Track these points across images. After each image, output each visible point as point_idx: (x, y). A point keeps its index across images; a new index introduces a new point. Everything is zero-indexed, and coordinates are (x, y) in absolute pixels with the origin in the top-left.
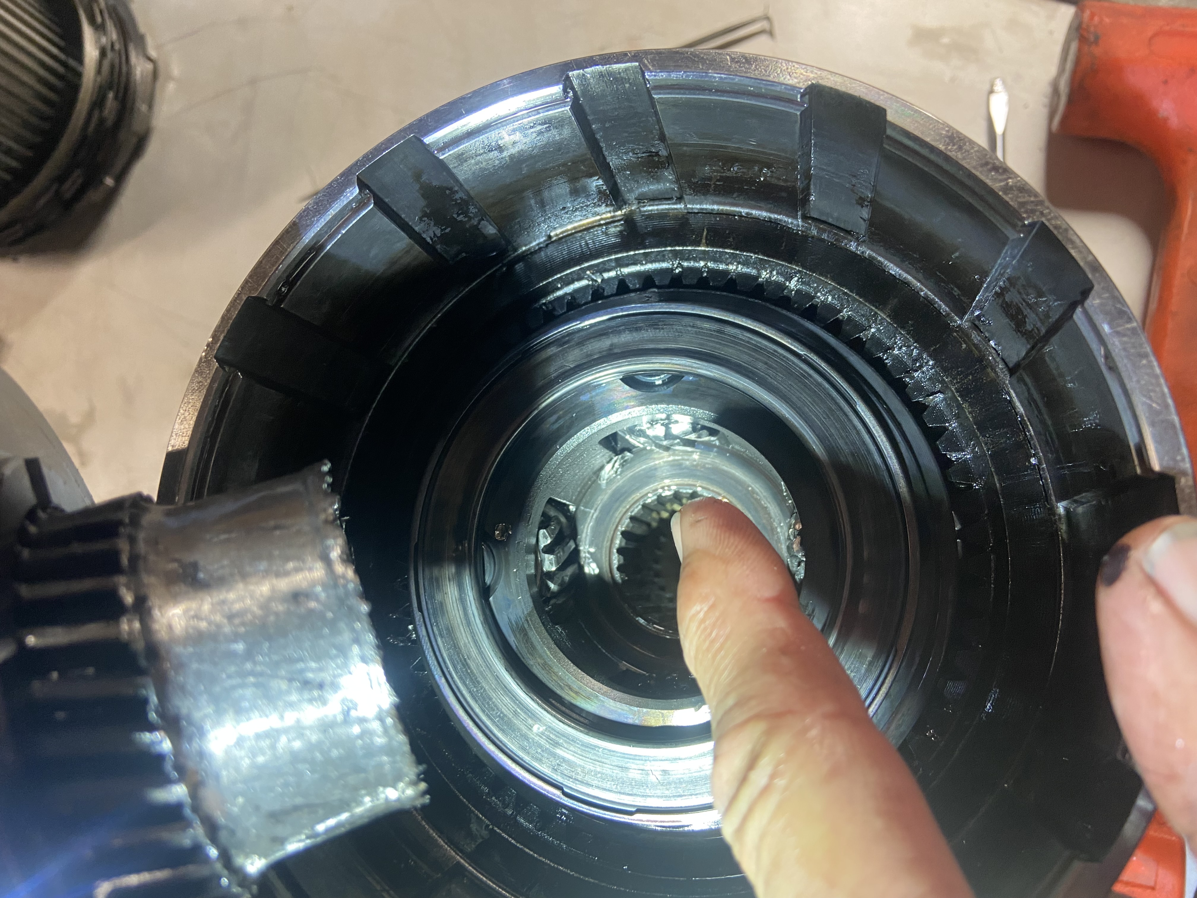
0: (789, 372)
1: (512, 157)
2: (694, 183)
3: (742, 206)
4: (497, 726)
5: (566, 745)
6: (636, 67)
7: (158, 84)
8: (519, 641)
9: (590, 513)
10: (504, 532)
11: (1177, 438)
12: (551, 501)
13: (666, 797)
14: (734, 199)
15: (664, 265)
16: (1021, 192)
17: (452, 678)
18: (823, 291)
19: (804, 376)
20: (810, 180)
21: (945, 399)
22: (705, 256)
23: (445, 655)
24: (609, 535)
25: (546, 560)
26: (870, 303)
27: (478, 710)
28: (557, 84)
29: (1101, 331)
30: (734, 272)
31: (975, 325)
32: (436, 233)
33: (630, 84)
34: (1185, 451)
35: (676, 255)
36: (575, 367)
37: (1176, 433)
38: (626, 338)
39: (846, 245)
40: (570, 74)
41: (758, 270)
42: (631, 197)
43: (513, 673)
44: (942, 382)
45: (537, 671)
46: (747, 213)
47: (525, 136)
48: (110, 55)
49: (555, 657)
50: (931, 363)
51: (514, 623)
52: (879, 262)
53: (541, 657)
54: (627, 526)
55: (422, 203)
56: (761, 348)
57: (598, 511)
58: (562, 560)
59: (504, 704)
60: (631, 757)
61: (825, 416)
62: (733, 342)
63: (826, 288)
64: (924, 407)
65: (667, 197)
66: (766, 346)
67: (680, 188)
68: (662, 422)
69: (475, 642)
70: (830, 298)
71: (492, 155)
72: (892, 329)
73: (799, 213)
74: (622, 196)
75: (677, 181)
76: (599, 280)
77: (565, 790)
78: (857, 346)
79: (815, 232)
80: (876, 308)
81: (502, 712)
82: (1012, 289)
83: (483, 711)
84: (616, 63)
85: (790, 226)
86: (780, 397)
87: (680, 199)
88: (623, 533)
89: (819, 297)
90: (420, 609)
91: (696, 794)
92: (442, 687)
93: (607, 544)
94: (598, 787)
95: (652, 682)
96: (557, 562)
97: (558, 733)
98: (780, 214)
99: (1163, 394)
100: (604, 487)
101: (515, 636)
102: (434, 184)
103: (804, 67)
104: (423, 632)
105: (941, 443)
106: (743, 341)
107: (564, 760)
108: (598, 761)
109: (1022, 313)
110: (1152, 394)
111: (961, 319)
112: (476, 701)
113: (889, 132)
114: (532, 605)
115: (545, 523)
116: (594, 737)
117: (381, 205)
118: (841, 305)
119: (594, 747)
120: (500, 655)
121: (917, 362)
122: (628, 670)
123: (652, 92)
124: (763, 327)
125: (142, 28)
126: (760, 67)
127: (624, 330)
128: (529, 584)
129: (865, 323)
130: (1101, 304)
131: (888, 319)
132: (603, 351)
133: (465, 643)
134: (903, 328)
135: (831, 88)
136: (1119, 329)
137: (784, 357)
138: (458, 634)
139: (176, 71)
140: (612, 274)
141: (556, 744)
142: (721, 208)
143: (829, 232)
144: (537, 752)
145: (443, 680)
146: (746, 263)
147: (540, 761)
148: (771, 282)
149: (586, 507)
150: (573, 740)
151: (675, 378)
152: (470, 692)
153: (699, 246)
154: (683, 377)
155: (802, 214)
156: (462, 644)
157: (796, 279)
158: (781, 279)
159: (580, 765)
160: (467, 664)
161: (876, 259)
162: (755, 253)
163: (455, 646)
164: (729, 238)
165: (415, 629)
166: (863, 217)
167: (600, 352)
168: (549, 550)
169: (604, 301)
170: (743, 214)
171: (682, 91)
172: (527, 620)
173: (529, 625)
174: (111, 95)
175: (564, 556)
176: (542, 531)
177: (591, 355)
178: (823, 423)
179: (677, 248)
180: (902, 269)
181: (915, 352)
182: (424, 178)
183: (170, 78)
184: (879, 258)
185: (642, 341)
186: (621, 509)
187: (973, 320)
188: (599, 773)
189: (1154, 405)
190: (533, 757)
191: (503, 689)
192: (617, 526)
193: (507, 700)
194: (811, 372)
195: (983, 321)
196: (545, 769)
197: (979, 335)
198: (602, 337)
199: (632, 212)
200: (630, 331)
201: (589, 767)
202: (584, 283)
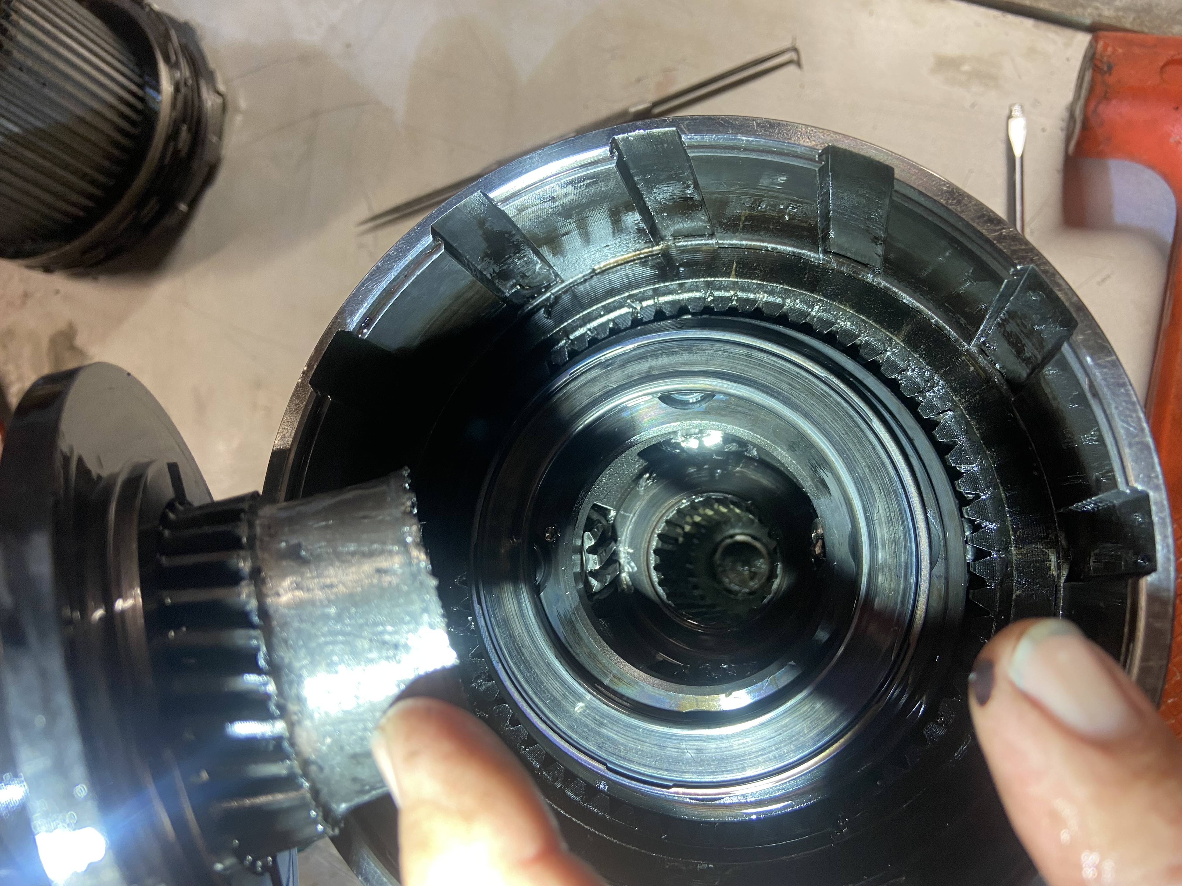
0: (811, 392)
1: (563, 206)
2: (725, 223)
3: (769, 242)
4: (549, 708)
5: (609, 725)
6: (673, 131)
7: (227, 118)
8: (567, 632)
9: (629, 517)
10: (553, 534)
11: (1152, 458)
12: (595, 507)
13: (699, 772)
14: (761, 236)
15: (698, 295)
16: (1013, 241)
17: (508, 664)
18: (843, 317)
19: (824, 396)
20: (830, 221)
21: (954, 417)
22: (734, 286)
23: (502, 644)
24: (646, 537)
25: (591, 559)
26: (885, 329)
27: (531, 693)
28: (604, 145)
29: (1084, 363)
30: (761, 300)
31: (982, 350)
32: (496, 270)
33: (668, 144)
34: (1158, 469)
35: (708, 285)
36: (618, 387)
37: (1150, 453)
38: (663, 361)
39: (863, 276)
40: (616, 137)
41: (783, 299)
42: (668, 233)
43: (562, 661)
44: (952, 401)
45: (583, 659)
46: (773, 248)
47: (576, 188)
48: (183, 90)
49: (600, 646)
50: (941, 383)
51: (562, 615)
52: (894, 292)
53: (587, 646)
54: (663, 529)
55: (484, 245)
56: (785, 371)
57: (636, 515)
58: (605, 560)
59: (554, 687)
60: (669, 737)
61: (843, 432)
62: (760, 365)
63: (846, 315)
64: (935, 424)
65: (700, 233)
66: (789, 368)
67: (712, 226)
68: (695, 436)
69: (529, 632)
70: (849, 324)
71: (546, 205)
72: (906, 353)
73: (820, 249)
74: (659, 233)
75: (710, 220)
76: (639, 308)
77: (609, 765)
78: (874, 368)
79: (834, 265)
80: (891, 333)
81: (552, 695)
82: (1011, 321)
83: (536, 694)
84: (656, 128)
85: (812, 260)
86: (803, 414)
87: (712, 235)
88: (659, 536)
89: (838, 324)
90: (480, 603)
91: (727, 771)
92: (499, 672)
93: (644, 545)
94: (639, 764)
95: (687, 672)
96: (600, 562)
97: (603, 714)
98: (803, 249)
99: (1139, 419)
100: (642, 493)
101: (564, 627)
102: (495, 230)
103: (821, 131)
104: (482, 623)
105: (951, 456)
106: (769, 364)
107: (609, 739)
108: (638, 740)
109: (1021, 341)
110: (1129, 419)
111: (969, 344)
112: (530, 685)
113: (896, 187)
114: (578, 599)
115: (589, 526)
116: (635, 718)
117: (451, 250)
118: (859, 331)
119: (635, 727)
120: (550, 644)
121: (930, 384)
122: (664, 661)
123: (688, 151)
124: (787, 352)
125: (212, 65)
126: (783, 131)
127: (661, 354)
128: (576, 581)
129: (881, 347)
130: (1084, 340)
131: (902, 344)
132: (642, 373)
133: (519, 634)
134: (916, 352)
135: (846, 150)
136: (1100, 361)
137: (806, 378)
138: (514, 625)
139: (243, 103)
140: (650, 302)
141: (601, 725)
142: (749, 243)
143: (849, 265)
144: (584, 731)
145: (500, 666)
146: (771, 293)
147: (587, 739)
148: (794, 310)
149: (625, 511)
150: (616, 721)
151: (709, 395)
152: (524, 677)
153: (729, 277)
154: (714, 396)
155: (822, 250)
156: (517, 634)
157: (817, 307)
158: (804, 308)
159: (623, 744)
160: (521, 651)
161: (891, 289)
162: (781, 284)
163: (511, 637)
164: (757, 270)
165: (475, 619)
166: (878, 253)
167: (639, 374)
168: (592, 550)
169: (643, 327)
170: (769, 249)
171: (714, 150)
172: (574, 614)
173: (576, 618)
174: (185, 128)
175: (606, 556)
176: (586, 534)
177: (631, 377)
178: (841, 438)
179: (709, 279)
180: (914, 299)
181: (927, 374)
182: (487, 225)
183: (237, 110)
184: (894, 289)
185: (677, 364)
186: (657, 514)
187: (980, 345)
188: (640, 750)
189: (1131, 429)
190: (580, 736)
191: (553, 674)
192: (654, 529)
193: (557, 685)
194: (831, 392)
195: (988, 347)
196: (591, 747)
197: (985, 359)
198: (641, 361)
199: (668, 247)
200: (667, 354)
201: (631, 745)
202: (624, 310)
